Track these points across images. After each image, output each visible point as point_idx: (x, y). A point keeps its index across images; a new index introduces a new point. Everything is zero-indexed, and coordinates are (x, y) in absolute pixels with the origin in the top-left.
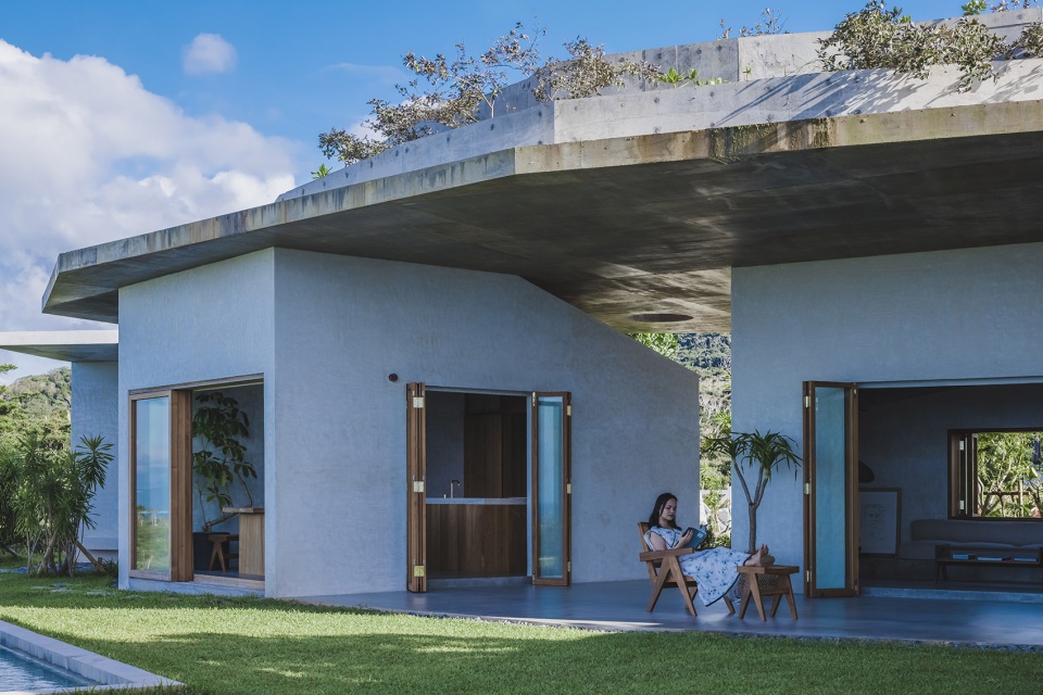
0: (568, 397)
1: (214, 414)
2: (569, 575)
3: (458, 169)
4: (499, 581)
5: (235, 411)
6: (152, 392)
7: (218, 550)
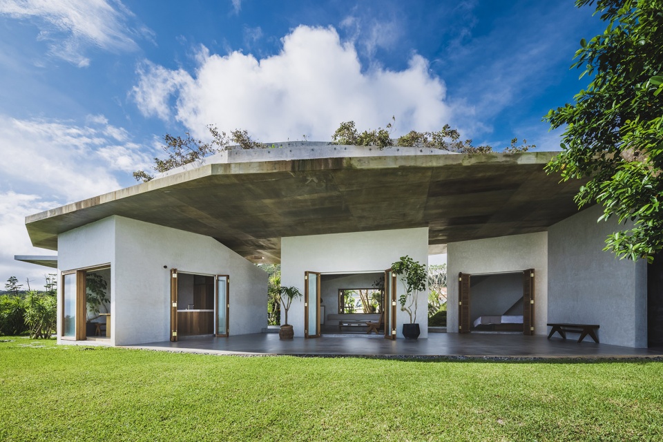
0: (228, 277)
1: (93, 281)
2: (228, 333)
3: (187, 174)
4: (204, 336)
5: (101, 280)
6: (70, 272)
7: (98, 329)
